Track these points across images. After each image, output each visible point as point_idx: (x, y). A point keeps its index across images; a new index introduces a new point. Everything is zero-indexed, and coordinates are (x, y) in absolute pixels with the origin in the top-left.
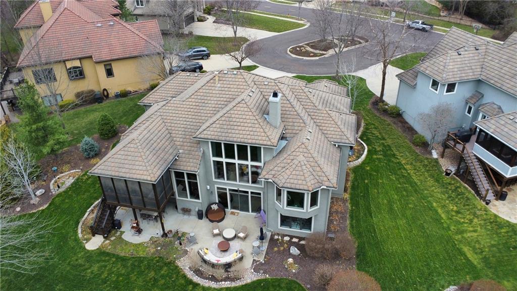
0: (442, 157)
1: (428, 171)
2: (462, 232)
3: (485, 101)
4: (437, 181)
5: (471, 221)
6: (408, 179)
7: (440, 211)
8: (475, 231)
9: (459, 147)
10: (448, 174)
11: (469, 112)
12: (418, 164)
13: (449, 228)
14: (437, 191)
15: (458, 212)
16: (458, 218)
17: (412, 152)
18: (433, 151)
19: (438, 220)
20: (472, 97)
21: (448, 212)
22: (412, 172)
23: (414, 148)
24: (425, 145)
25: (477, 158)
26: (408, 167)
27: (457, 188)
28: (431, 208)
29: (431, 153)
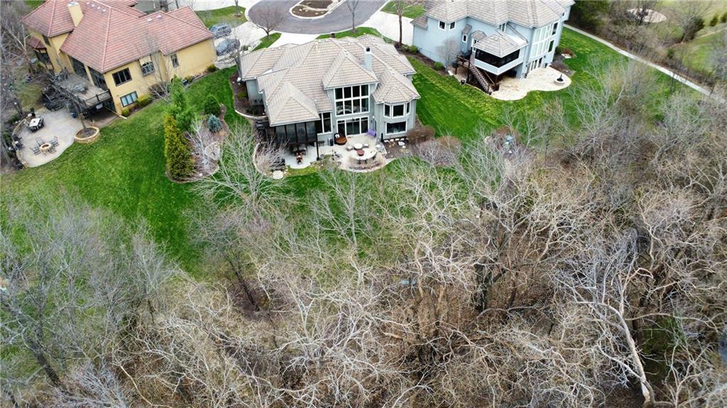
0: (456, 74)
1: (451, 84)
2: (482, 112)
3: (473, 30)
4: (458, 89)
5: (485, 105)
6: (441, 92)
7: (467, 105)
8: (489, 110)
9: (466, 64)
10: (463, 83)
11: (465, 40)
12: (443, 82)
13: (475, 112)
14: (460, 94)
15: (476, 103)
16: (477, 105)
17: (437, 75)
18: (449, 71)
19: (467, 109)
20: (465, 29)
21: (471, 104)
22: (441, 87)
23: (436, 72)
24: (443, 69)
25: (478, 68)
26: (438, 85)
27: (471, 90)
28: (461, 104)
29: (448, 73)
